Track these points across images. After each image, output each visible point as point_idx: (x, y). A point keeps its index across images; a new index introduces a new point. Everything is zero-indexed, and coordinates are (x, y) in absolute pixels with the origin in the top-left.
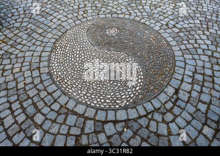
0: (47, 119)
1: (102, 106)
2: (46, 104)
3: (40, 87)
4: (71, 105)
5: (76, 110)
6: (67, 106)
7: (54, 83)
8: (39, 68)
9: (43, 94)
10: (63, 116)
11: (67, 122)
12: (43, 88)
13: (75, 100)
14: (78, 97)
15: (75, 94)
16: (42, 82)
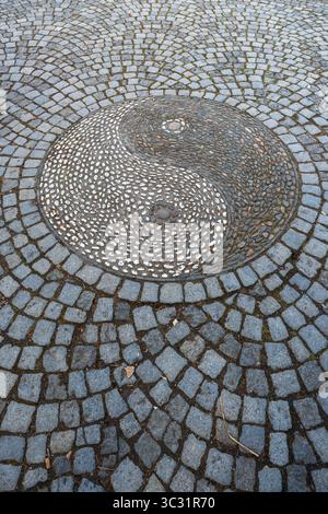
0: (22, 288)
1: (133, 272)
2: (24, 260)
3: (16, 226)
4: (72, 265)
5: (81, 275)
6: (64, 266)
7: (43, 220)
8: (16, 190)
9: (20, 240)
10: (54, 286)
11: (61, 298)
12: (22, 229)
13: (81, 256)
14: (88, 251)
15: (82, 245)
16: (20, 217)
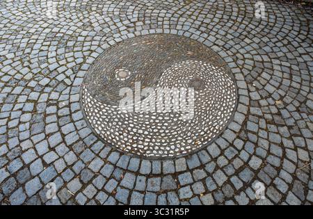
0: (254, 154)
1: (235, 98)
2: (236, 156)
3: (210, 168)
4: (237, 127)
5: (241, 121)
6: (237, 131)
7: (205, 148)
8: (175, 175)
9: (222, 161)
10: (250, 135)
11: (255, 130)
12: (213, 162)
13: (229, 123)
14: (225, 119)
15: (222, 123)
16: (202, 166)
